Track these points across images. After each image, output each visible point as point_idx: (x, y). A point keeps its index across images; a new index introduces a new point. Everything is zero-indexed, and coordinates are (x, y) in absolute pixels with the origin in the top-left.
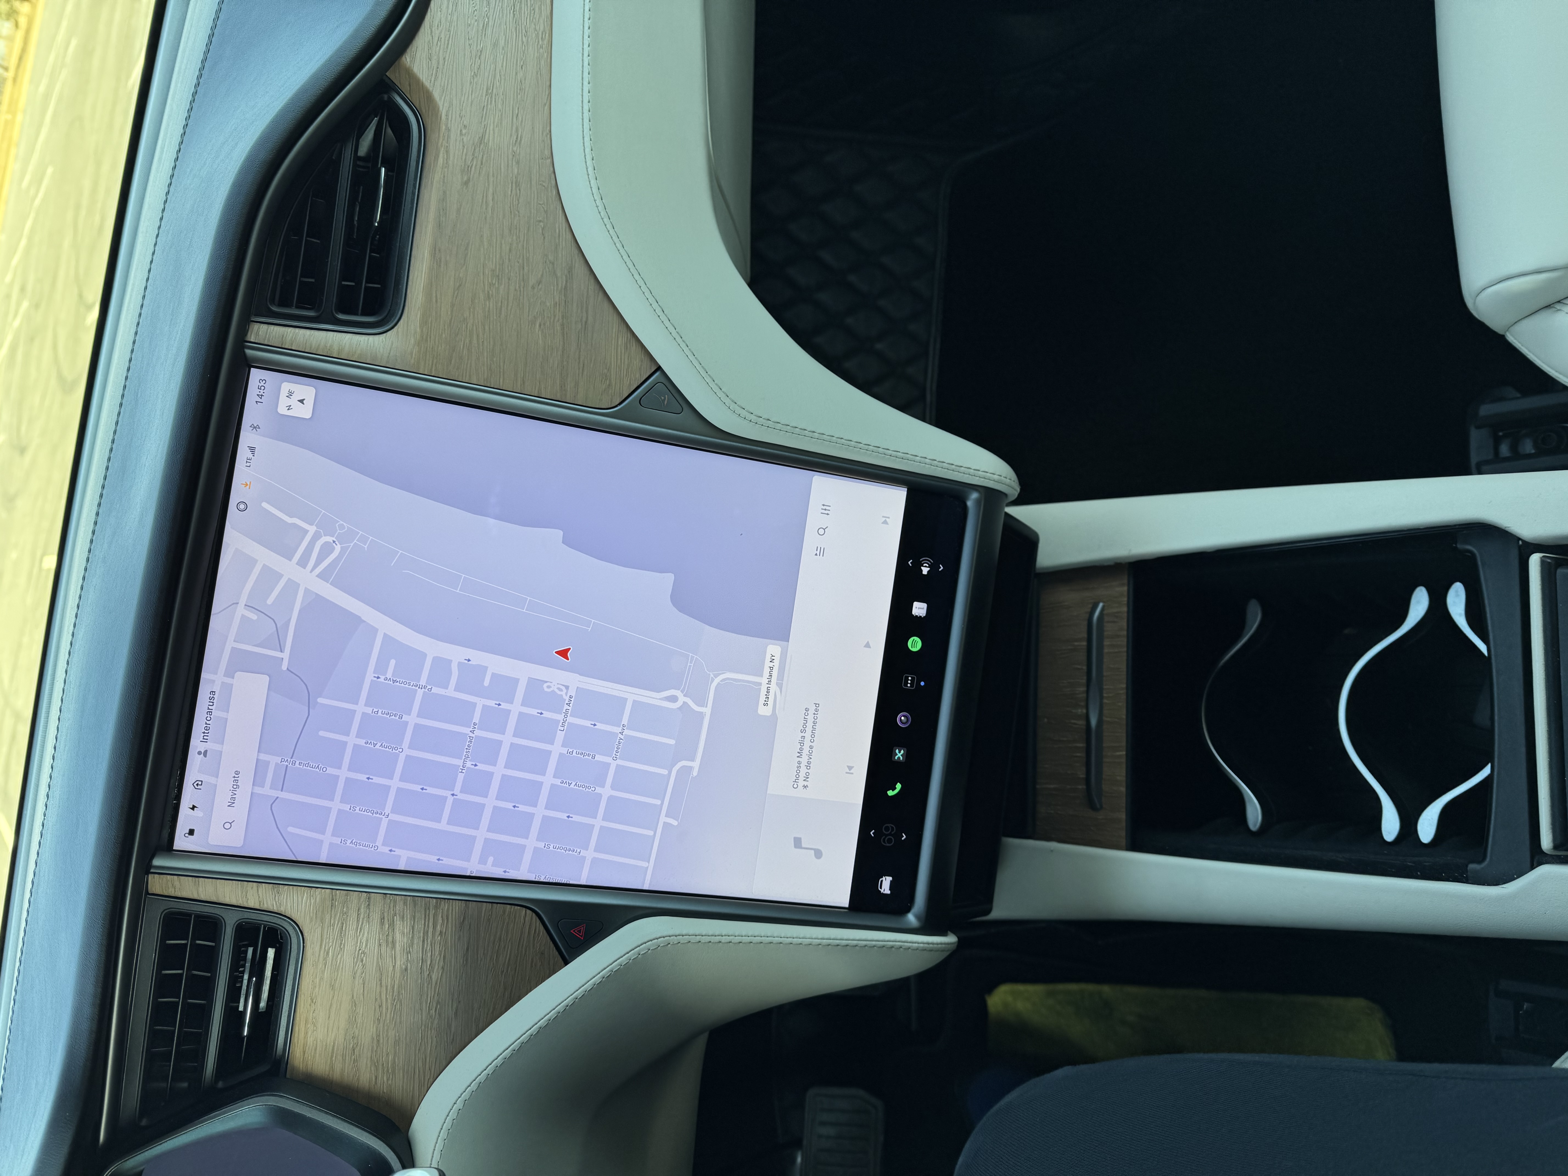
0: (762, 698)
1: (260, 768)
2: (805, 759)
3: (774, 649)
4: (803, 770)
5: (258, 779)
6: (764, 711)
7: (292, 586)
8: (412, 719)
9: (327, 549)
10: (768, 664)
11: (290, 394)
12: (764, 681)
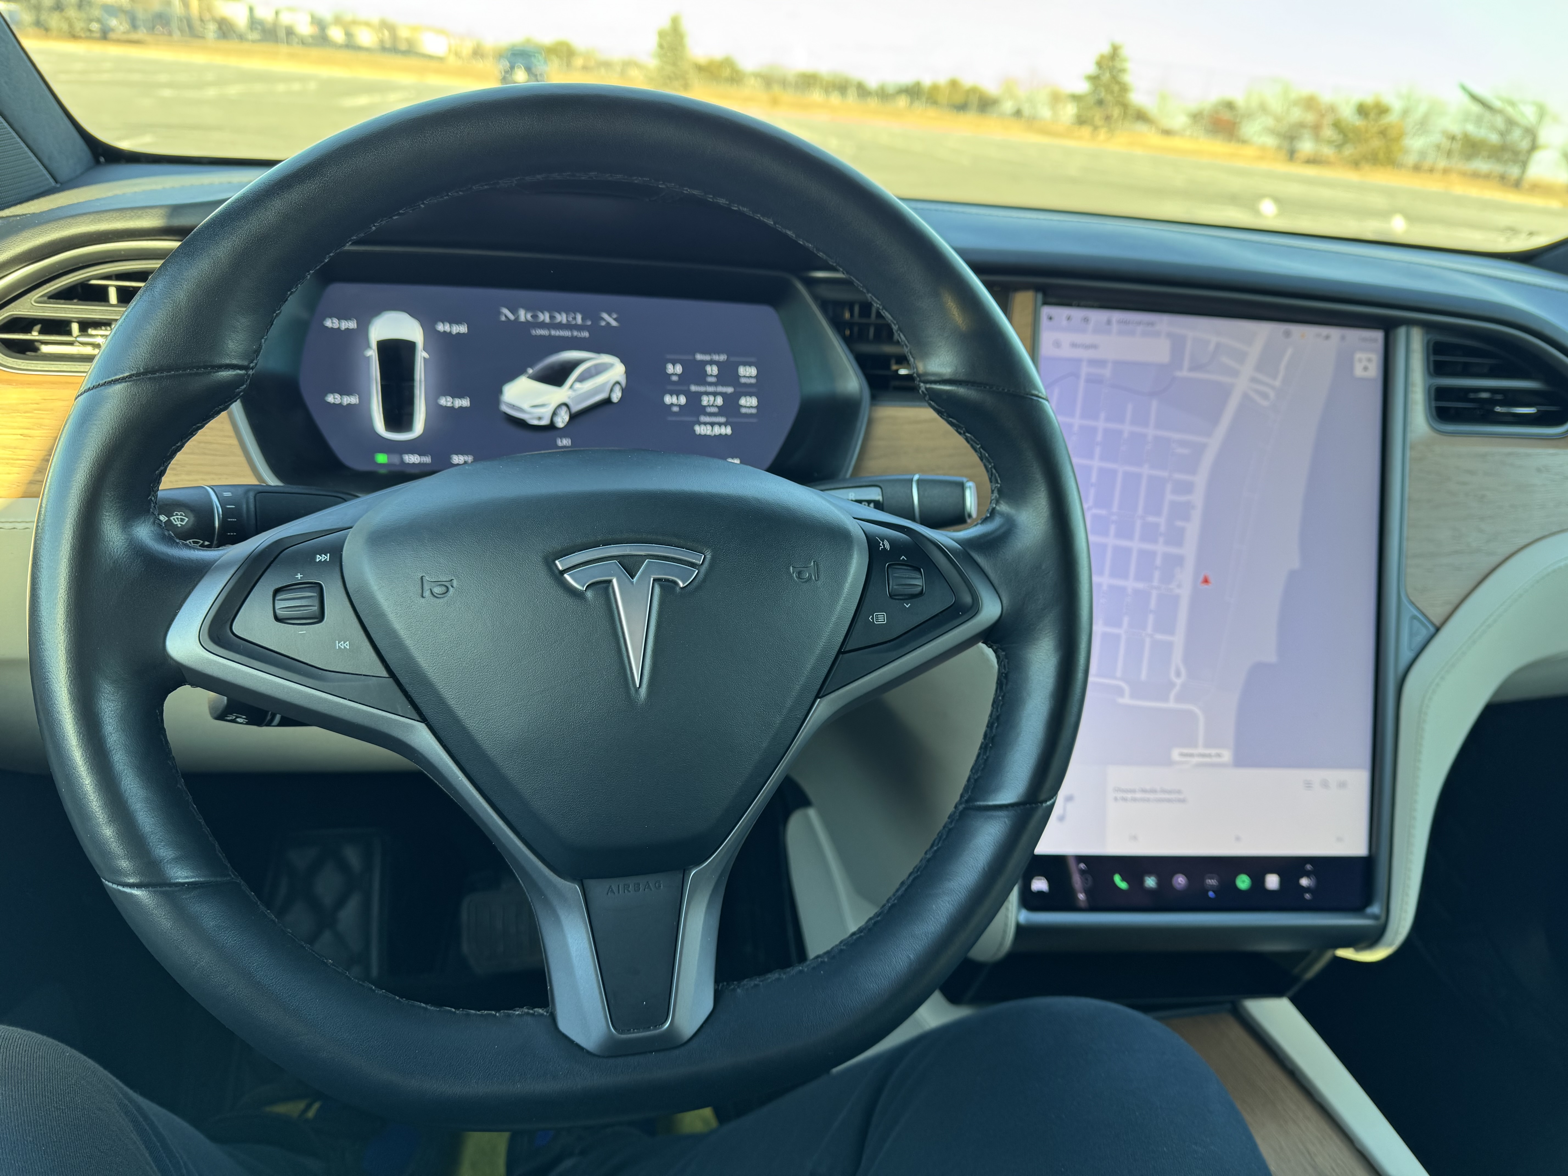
0: (1186, 751)
1: (1101, 363)
2: (1138, 795)
3: (1227, 756)
4: (1129, 796)
5: (1092, 362)
6: (1175, 754)
7: (1235, 373)
8: (1146, 471)
9: (1265, 396)
10: (1213, 751)
11: (1369, 360)
12: (1201, 750)
